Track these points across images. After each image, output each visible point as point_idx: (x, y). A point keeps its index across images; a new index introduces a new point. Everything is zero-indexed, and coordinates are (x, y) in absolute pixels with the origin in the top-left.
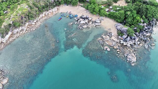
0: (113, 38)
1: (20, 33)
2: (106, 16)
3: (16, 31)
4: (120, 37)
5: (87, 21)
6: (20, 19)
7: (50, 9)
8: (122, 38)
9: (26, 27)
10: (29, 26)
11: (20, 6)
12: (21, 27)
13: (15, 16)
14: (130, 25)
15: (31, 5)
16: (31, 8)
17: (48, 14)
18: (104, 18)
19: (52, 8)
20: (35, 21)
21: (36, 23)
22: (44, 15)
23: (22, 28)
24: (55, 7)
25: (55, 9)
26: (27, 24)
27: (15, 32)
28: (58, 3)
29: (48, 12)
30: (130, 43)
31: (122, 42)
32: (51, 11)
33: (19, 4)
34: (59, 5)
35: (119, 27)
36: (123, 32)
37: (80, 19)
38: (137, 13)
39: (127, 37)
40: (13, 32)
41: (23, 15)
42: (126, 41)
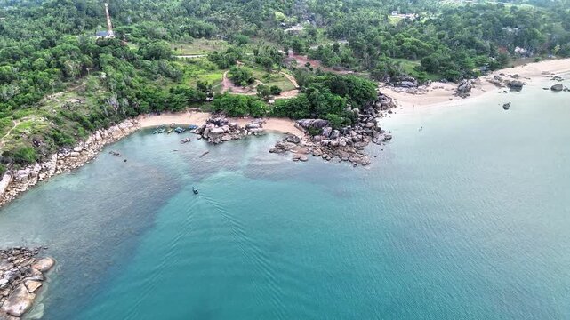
0: (303, 143)
1: (39, 178)
2: (270, 116)
3: (23, 173)
4: (317, 137)
5: (226, 128)
6: (31, 145)
7: (112, 124)
8: (322, 137)
9: (53, 163)
10: (62, 162)
11: (22, 121)
12: (37, 165)
13: (12, 139)
16: (57, 121)
17: (110, 134)
18: (265, 119)
19: (117, 123)
20: (78, 149)
21: (80, 152)
22: (98, 137)
23: (43, 165)
24: (126, 120)
26: (54, 157)
27: (22, 176)
28: (131, 110)
29: (110, 130)
30: (343, 140)
31: (326, 141)
32: (116, 127)
33: (15, 118)
34: (133, 116)
35: (308, 121)
36: (320, 127)
37: (208, 126)
38: (333, 92)
39: (333, 131)
40: (14, 178)
41: (39, 137)
42: (334, 138)
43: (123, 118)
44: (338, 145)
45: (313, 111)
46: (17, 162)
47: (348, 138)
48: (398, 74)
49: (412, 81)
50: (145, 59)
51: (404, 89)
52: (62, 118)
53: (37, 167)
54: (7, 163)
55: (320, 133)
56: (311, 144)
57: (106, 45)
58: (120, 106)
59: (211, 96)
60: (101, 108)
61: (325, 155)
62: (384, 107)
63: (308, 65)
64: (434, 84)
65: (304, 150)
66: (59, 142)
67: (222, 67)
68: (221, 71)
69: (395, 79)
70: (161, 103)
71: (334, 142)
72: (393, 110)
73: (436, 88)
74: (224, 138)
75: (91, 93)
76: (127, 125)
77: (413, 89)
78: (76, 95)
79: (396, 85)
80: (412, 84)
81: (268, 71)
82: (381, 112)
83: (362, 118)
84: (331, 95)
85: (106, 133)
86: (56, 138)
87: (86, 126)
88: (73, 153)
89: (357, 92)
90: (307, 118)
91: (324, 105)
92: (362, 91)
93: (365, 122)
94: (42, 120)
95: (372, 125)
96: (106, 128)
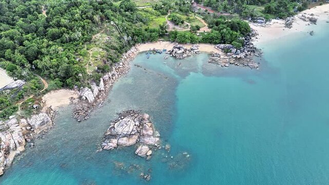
0: (222, 57)
2: (200, 42)
3: (106, 77)
4: (229, 54)
5: (183, 50)
6: (103, 63)
8: (231, 54)
9: (115, 71)
10: (118, 71)
11: (92, 51)
13: (94, 61)
14: (231, 42)
15: (105, 47)
16: (107, 50)
17: (129, 55)
18: (198, 45)
19: (129, 49)
20: (121, 64)
22: (125, 57)
23: (112, 73)
24: (133, 47)
25: (133, 49)
26: (114, 68)
30: (242, 55)
31: (235, 56)
32: (130, 52)
33: (88, 49)
34: (134, 45)
35: (222, 46)
36: (229, 49)
37: (174, 49)
38: (232, 29)
39: (237, 51)
40: (104, 79)
41: (104, 59)
42: (238, 54)
43: (131, 46)
44: (240, 58)
45: (223, 40)
47: (244, 54)
48: (255, 16)
49: (262, 20)
50: (125, 11)
51: (259, 24)
52: (108, 48)
53: (110, 74)
54: (100, 72)
55: (230, 52)
56: (227, 57)
59: (166, 32)
60: (120, 42)
61: (236, 63)
62: (254, 35)
63: (206, 11)
64: (274, 21)
65: (225, 60)
66: (114, 61)
67: (164, 14)
68: (164, 16)
69: (253, 19)
70: (146, 37)
71: (238, 57)
72: (257, 36)
73: (275, 23)
74: (184, 56)
75: (112, 34)
77: (263, 24)
78: (106, 35)
79: (254, 22)
80: (262, 21)
81: (187, 16)
82: (252, 38)
83: (246, 42)
84: (231, 32)
85: (127, 54)
86: (111, 59)
87: (120, 52)
88: (120, 66)
89: (243, 29)
90: (220, 43)
91: (228, 36)
92: (245, 28)
93: (248, 45)
94: (101, 50)
95: (251, 46)
96: (126, 52)
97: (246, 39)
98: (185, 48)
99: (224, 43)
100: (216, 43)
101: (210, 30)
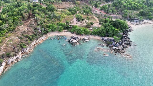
1: (15, 62)
4: (110, 45)
5: (77, 40)
7: (39, 38)
8: (112, 46)
9: (20, 55)
10: (23, 55)
11: (9, 38)
12: (15, 57)
13: (6, 47)
14: (113, 36)
15: (20, 36)
16: (21, 38)
17: (39, 41)
18: (89, 36)
19: (41, 37)
20: (28, 49)
21: (29, 50)
22: (35, 43)
23: (17, 57)
24: (44, 36)
26: (20, 53)
27: (9, 62)
28: (45, 32)
29: (38, 40)
30: (120, 47)
31: (114, 48)
32: (41, 39)
33: (7, 37)
34: (46, 34)
35: (106, 38)
36: (110, 41)
37: (71, 39)
39: (116, 44)
40: (7, 63)
41: (15, 45)
42: (117, 46)
43: (43, 35)
44: (118, 49)
45: (107, 34)
46: (7, 56)
47: (122, 46)
48: (132, 17)
49: (137, 20)
50: (49, 11)
51: (135, 23)
54: (4, 57)
55: (111, 44)
57: (36, 6)
58: (42, 31)
59: (70, 26)
60: (35, 32)
62: (130, 31)
63: (100, 13)
64: (145, 21)
66: (22, 47)
67: (73, 14)
68: (72, 15)
69: (131, 19)
70: (55, 29)
71: (117, 49)
73: (146, 22)
75: (32, 26)
76: (44, 37)
77: (138, 23)
79: (132, 21)
80: (137, 21)
81: (88, 15)
82: (129, 33)
83: (124, 37)
84: (113, 28)
85: (37, 41)
86: (21, 45)
87: (31, 40)
88: (27, 51)
89: (122, 27)
90: (105, 36)
91: (111, 32)
92: (124, 26)
93: (126, 38)
94: (16, 38)
95: (128, 39)
96: (37, 39)
97: (124, 34)
98: (79, 38)
99: (108, 36)
100: (102, 36)
101: (100, 26)
